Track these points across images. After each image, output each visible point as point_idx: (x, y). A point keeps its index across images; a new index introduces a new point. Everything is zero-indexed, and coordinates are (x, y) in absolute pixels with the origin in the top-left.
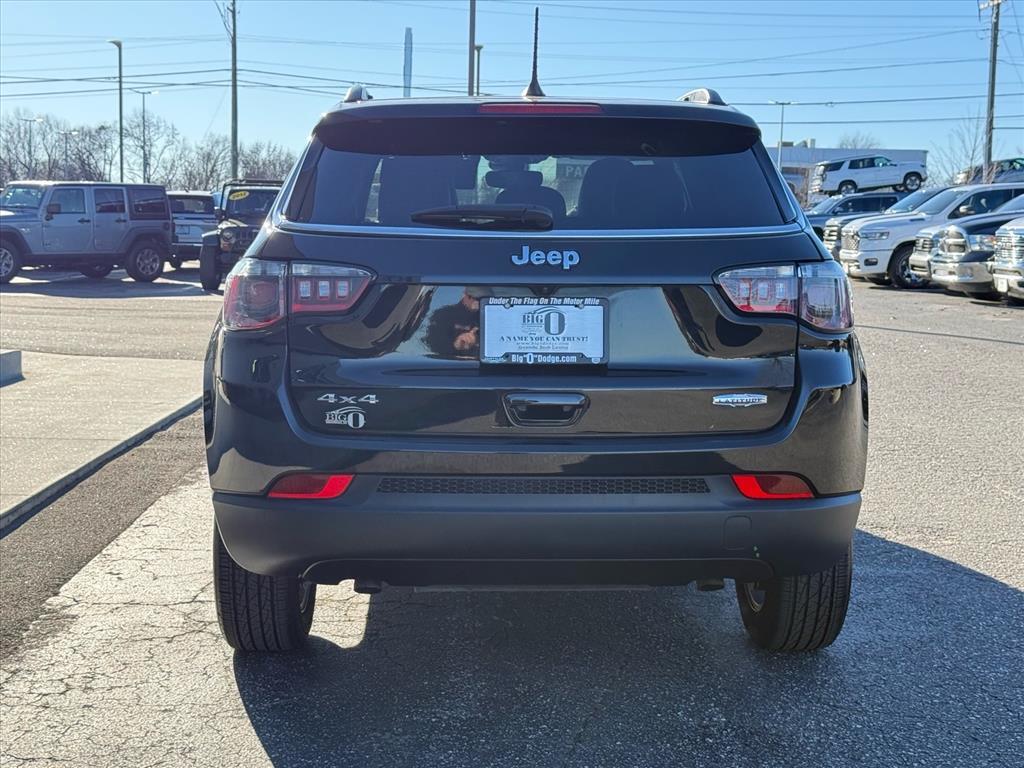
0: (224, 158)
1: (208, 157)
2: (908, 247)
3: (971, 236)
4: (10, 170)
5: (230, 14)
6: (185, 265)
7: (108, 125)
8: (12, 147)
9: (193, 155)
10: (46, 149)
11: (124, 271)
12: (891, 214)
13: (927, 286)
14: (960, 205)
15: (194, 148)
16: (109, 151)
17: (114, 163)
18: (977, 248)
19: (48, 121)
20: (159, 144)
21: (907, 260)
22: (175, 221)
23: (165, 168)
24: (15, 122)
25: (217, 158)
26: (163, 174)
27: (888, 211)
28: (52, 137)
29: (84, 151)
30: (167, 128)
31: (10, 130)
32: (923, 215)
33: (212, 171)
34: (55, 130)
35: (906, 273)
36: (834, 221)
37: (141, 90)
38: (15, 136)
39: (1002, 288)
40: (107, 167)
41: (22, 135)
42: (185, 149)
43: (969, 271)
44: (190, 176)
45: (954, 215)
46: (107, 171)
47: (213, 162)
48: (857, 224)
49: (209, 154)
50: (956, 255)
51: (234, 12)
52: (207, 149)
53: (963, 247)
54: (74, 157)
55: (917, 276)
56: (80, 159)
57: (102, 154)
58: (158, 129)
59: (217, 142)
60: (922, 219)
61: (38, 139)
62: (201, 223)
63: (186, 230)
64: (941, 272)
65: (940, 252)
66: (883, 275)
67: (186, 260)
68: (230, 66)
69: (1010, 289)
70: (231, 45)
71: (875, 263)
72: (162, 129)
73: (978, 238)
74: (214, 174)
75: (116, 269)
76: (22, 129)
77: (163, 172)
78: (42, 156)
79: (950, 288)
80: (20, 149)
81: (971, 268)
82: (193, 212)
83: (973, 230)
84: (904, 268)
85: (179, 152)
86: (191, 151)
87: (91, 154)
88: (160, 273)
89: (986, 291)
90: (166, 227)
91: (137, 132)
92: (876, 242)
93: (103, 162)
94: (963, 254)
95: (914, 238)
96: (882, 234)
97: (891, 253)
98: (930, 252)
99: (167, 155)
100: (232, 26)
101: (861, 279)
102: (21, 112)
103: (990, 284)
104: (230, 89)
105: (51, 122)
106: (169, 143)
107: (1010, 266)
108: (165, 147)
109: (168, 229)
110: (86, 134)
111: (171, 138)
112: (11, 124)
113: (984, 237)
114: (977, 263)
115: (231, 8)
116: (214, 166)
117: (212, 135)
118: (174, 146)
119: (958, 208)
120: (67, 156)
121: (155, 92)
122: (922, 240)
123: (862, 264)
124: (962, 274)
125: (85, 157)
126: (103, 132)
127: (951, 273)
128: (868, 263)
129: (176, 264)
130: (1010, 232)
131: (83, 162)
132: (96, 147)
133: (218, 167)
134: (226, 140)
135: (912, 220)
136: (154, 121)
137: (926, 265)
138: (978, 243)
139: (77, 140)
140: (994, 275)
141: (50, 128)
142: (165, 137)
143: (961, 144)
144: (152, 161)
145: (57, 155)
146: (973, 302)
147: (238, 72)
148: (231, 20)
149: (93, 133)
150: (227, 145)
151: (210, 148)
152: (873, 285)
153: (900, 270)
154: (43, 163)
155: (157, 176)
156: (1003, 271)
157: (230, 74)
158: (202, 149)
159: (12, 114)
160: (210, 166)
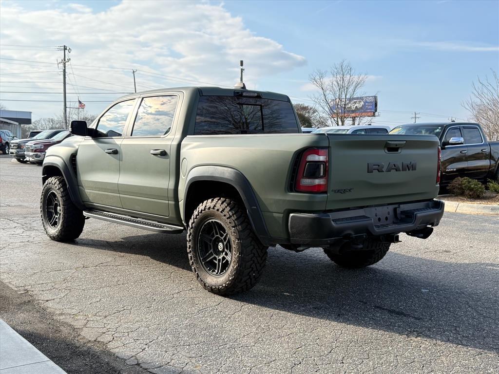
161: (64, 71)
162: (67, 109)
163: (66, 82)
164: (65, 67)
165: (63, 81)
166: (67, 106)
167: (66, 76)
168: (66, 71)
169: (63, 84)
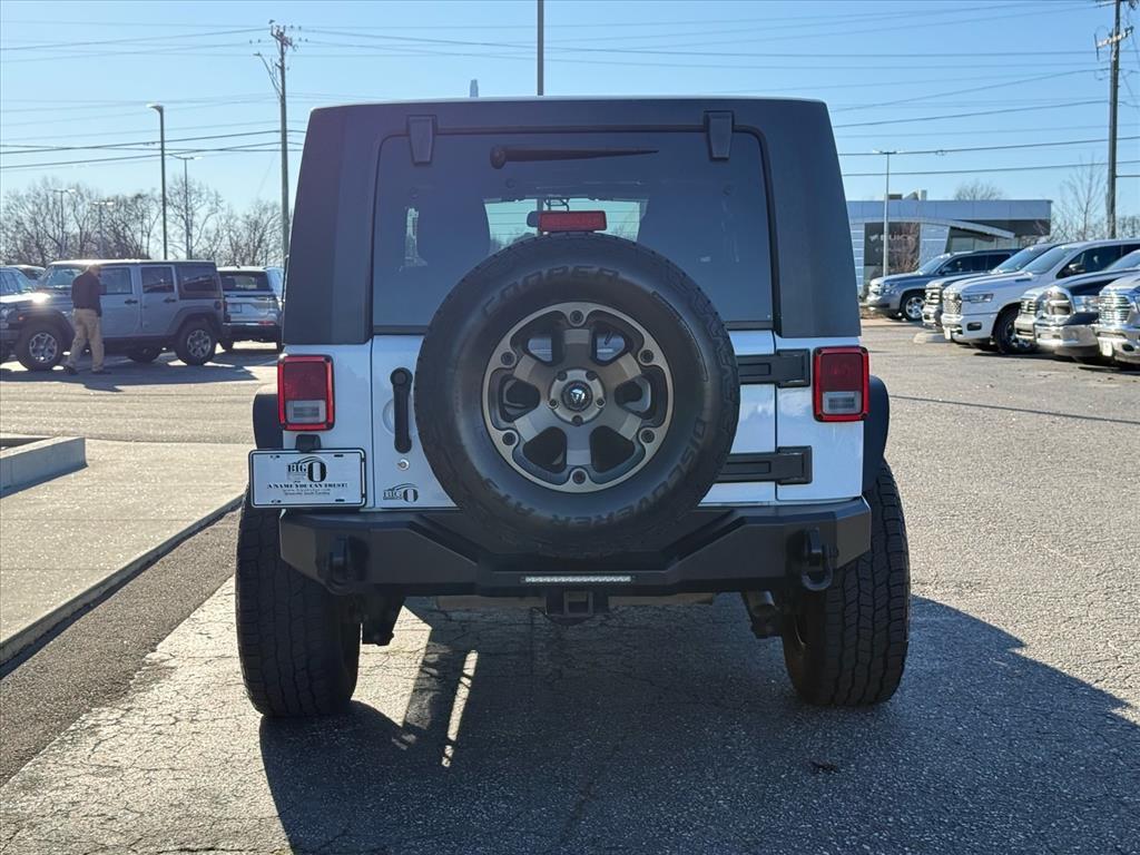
0: (273, 226)
1: (255, 226)
2: (1012, 310)
3: (1075, 297)
4: (37, 245)
5: (279, 71)
6: (237, 345)
7: (144, 193)
8: (39, 219)
9: (239, 223)
10: (78, 222)
11: (173, 354)
12: (998, 272)
13: (1034, 351)
14: (1069, 264)
15: (240, 216)
16: (146, 221)
17: (152, 234)
18: (1083, 310)
19: (78, 190)
20: (201, 212)
21: (1013, 324)
22: (227, 299)
23: (209, 239)
24: (42, 193)
25: (266, 226)
26: (206, 246)
27: (995, 271)
28: (83, 209)
29: (119, 222)
30: (209, 194)
31: (37, 201)
32: (1030, 275)
33: (260, 241)
34: (87, 200)
35: (1013, 338)
36: (936, 283)
37: (182, 156)
38: (43, 207)
39: (1107, 352)
40: (145, 239)
41: (51, 206)
42: (231, 217)
43: (1074, 334)
44: (236, 248)
45: (1063, 274)
46: (145, 244)
47: (261, 230)
48: (959, 285)
49: (256, 222)
50: (1059, 317)
51: (282, 69)
52: (254, 216)
53: (1067, 309)
54: (108, 229)
55: (1025, 341)
56: (114, 231)
57: (139, 226)
58: (200, 196)
59: (265, 209)
60: (1028, 280)
61: (68, 210)
62: (253, 300)
63: (238, 307)
64: (1046, 336)
65: (1045, 315)
66: (988, 340)
67: (239, 340)
68: (279, 127)
69: (1115, 352)
70: (279, 104)
71: (979, 328)
72: (204, 196)
73: (1083, 298)
74: (262, 245)
75: (164, 352)
76: (51, 199)
77: (205, 243)
78: (72, 228)
79: (1056, 353)
80: (47, 221)
81: (1076, 331)
82: (245, 290)
83: (1077, 291)
84: (1011, 332)
85: (224, 221)
86: (237, 219)
87: (126, 226)
88: (212, 356)
89: (1093, 355)
90: (217, 306)
91: (177, 200)
92: (980, 305)
93: (140, 234)
94: (1068, 316)
95: (1019, 300)
96: (986, 296)
97: (994, 317)
98: (1035, 314)
99: (211, 224)
100: (280, 84)
101: (966, 345)
102: (50, 181)
103: (1096, 348)
104: (280, 154)
105: (83, 191)
106: (213, 211)
107: (1113, 329)
108: (208, 217)
109: (219, 308)
110: (121, 203)
111: (214, 206)
112: (39, 195)
113: (1089, 297)
114: (1083, 326)
115: (280, 64)
116: (262, 235)
117: (259, 201)
118: (217, 215)
119: (1067, 266)
120: (101, 227)
121: (198, 157)
122: (1027, 302)
123: (964, 329)
124: (1067, 338)
125: (120, 228)
126: (140, 200)
127: (1055, 337)
128: (971, 327)
129: (227, 346)
130: (1112, 294)
131: (118, 234)
132: (132, 217)
133: (267, 236)
134: (275, 206)
135: (1017, 281)
136: (196, 187)
137: (1031, 328)
138: (1082, 305)
139: (111, 210)
140: (1099, 338)
141: (82, 198)
142: (208, 205)
143: (1073, 196)
144: (195, 231)
145: (89, 227)
146: (1081, 368)
147: (288, 134)
148: (280, 77)
149: (129, 203)
150: (276, 212)
151: (257, 215)
152: (979, 351)
153: (1006, 334)
154: (74, 236)
155: (200, 246)
156: (1107, 334)
157: (279, 135)
158: (248, 217)
159: (39, 184)
160: (258, 235)
161: (1116, 64)
162: (1117, 180)
163: (1119, 99)
164: (1117, 52)
165: (1109, 99)
166: (1118, 174)
167: (1120, 82)
168: (1120, 67)
169: (1107, 108)
